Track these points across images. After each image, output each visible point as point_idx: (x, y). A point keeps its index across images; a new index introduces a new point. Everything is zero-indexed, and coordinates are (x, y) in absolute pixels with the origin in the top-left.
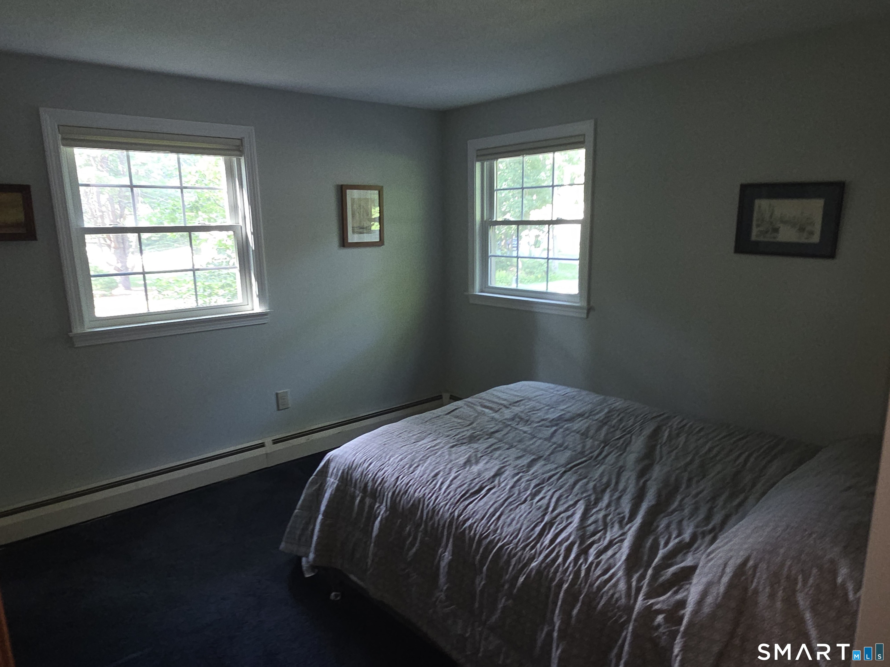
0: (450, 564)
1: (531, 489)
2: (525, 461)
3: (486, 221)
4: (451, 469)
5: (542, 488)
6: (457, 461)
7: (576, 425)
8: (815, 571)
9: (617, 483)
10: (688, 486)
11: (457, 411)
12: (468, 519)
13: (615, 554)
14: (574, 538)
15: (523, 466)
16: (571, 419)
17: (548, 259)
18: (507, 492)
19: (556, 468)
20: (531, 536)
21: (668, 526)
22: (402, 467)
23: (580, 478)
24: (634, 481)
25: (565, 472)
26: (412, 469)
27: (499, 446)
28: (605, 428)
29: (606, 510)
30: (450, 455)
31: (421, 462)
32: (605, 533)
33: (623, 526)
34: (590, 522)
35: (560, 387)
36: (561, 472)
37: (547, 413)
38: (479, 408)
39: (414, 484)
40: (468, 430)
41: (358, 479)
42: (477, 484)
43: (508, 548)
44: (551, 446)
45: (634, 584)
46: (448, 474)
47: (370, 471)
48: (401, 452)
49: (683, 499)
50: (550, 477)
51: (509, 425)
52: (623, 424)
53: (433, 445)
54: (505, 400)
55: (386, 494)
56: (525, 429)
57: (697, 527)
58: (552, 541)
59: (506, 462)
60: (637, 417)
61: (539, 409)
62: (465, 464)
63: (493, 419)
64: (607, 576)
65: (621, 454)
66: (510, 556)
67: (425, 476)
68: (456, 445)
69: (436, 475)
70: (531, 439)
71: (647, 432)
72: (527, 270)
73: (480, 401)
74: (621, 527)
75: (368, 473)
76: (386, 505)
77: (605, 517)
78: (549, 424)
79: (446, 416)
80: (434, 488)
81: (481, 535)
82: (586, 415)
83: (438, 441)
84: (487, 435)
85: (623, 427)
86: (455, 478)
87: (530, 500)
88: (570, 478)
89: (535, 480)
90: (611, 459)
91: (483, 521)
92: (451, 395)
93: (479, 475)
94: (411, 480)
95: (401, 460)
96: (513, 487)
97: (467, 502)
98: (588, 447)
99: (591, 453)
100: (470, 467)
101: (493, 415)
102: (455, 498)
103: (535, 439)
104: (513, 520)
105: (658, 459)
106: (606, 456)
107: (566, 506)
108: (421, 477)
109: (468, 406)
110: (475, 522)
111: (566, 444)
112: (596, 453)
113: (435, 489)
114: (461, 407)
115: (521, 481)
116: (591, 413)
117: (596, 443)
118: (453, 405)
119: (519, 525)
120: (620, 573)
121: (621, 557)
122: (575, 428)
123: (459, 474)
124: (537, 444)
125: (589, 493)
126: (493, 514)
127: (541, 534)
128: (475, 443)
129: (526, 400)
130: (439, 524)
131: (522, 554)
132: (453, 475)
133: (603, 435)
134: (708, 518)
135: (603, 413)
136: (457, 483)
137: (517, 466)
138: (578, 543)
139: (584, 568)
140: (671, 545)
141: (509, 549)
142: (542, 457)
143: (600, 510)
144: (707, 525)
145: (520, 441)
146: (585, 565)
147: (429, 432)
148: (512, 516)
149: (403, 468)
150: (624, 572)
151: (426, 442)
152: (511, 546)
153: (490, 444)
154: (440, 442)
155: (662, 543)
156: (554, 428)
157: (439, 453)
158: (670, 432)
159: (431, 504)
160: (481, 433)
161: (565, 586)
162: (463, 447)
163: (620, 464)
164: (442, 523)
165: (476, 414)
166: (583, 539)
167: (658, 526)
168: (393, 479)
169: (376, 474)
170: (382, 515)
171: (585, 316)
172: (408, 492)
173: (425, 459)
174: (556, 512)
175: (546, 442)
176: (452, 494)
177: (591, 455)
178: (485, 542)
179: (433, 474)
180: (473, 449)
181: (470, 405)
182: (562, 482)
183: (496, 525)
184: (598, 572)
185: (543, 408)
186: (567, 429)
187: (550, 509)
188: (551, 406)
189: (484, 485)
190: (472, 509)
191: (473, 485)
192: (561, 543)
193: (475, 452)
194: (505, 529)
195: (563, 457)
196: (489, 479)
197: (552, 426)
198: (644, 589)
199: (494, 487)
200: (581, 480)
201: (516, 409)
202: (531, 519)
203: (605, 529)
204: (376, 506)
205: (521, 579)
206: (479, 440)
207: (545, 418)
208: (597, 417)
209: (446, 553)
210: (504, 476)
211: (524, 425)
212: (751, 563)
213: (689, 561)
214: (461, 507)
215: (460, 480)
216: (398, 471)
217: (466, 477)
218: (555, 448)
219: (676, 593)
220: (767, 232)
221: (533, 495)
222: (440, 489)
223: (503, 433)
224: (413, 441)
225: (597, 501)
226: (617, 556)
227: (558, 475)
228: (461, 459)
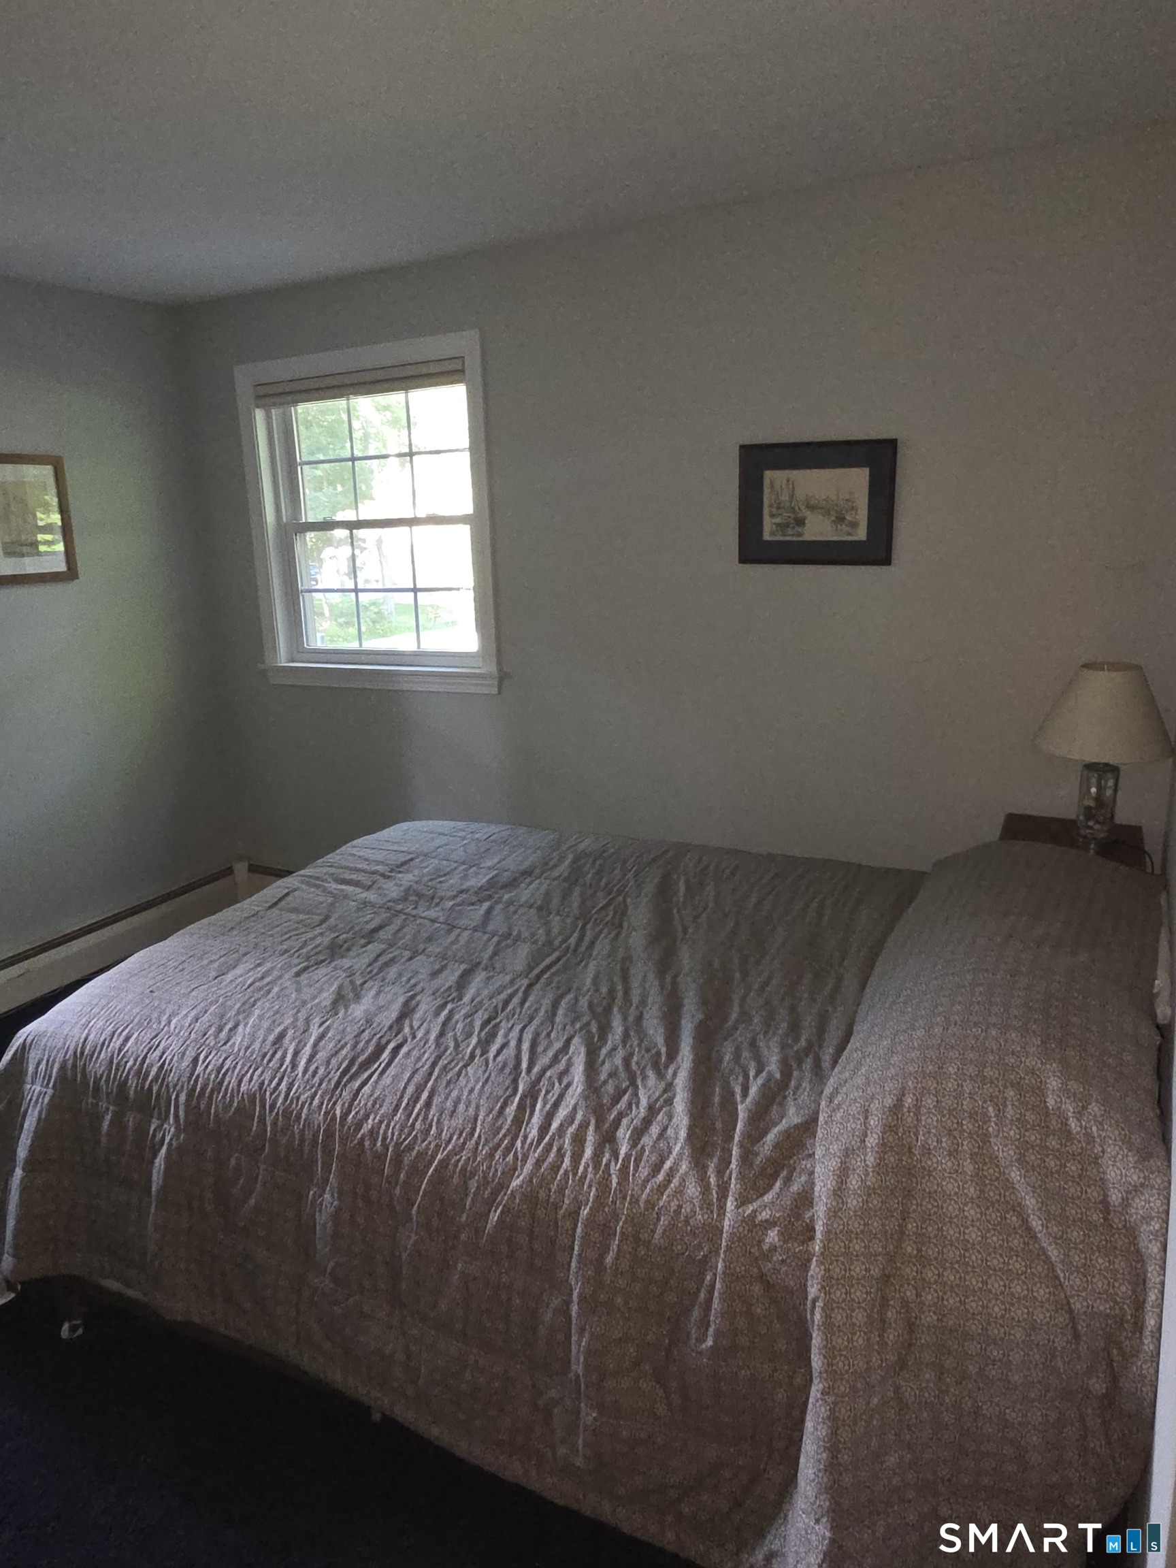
0: (336, 1216)
1: (477, 1030)
2: (450, 978)
3: (286, 525)
4: (308, 1021)
5: (497, 1026)
6: (317, 1001)
7: (526, 892)
8: (1011, 1093)
9: (627, 991)
10: (745, 974)
11: (289, 898)
12: (367, 1117)
13: (665, 1129)
14: (584, 1116)
15: (450, 987)
16: (513, 884)
17: (415, 590)
18: (433, 1047)
19: (512, 982)
20: (500, 1128)
21: (737, 1057)
22: (202, 1034)
23: (560, 992)
24: (656, 983)
25: (530, 986)
26: (223, 1035)
27: (391, 956)
28: (577, 891)
29: (624, 1047)
30: (298, 990)
31: (241, 1017)
32: (636, 1094)
33: (663, 1071)
34: (603, 1077)
35: (474, 826)
36: (523, 988)
37: (465, 878)
38: (333, 886)
39: (235, 1067)
40: (321, 934)
41: (102, 1076)
42: (368, 1042)
43: (459, 1161)
44: (489, 940)
45: (713, 1180)
46: (305, 1032)
47: (130, 1053)
48: (191, 1002)
49: (743, 999)
50: (506, 1003)
51: (400, 912)
52: (604, 881)
53: (259, 975)
54: (378, 863)
55: (173, 1097)
56: (432, 913)
57: (783, 1047)
58: (544, 1129)
59: (415, 985)
60: (625, 862)
61: (448, 873)
62: (335, 1003)
63: (366, 903)
64: (661, 1177)
65: (617, 936)
66: (466, 1176)
67: (257, 1045)
68: (305, 969)
69: (281, 1036)
70: (449, 932)
71: (649, 888)
72: (342, 620)
73: (333, 870)
74: (660, 1075)
75: (125, 1060)
76: (177, 1116)
77: (627, 1061)
78: (474, 899)
79: (269, 912)
80: (282, 1065)
81: (398, 1145)
82: (537, 871)
83: (268, 965)
84: (363, 937)
85: (607, 885)
86: (322, 1037)
87: (481, 1056)
88: (543, 997)
89: (480, 1012)
90: (602, 947)
91: (396, 1118)
92: (250, 865)
93: (369, 1022)
94: (226, 1059)
95: (197, 1019)
96: (442, 1034)
97: (357, 1084)
98: (555, 931)
99: (565, 941)
100: (346, 1007)
101: (364, 895)
102: (330, 1080)
103: (457, 932)
104: (457, 1102)
105: (680, 935)
106: (592, 943)
107: (551, 1053)
108: (247, 1048)
109: (308, 884)
110: (381, 1122)
111: (515, 933)
112: (573, 940)
113: (284, 1067)
114: (295, 890)
115: (453, 1021)
116: (546, 866)
117: (569, 921)
118: (279, 887)
119: (471, 1111)
120: (684, 1166)
121: (677, 1133)
122: (523, 900)
123: (328, 1028)
124: (462, 940)
125: (585, 1019)
126: (415, 1099)
127: (518, 1121)
128: (342, 957)
129: (421, 858)
130: (302, 1140)
131: (489, 1167)
132: (315, 1032)
133: (576, 904)
134: (794, 1028)
135: (567, 863)
136: (328, 1046)
137: (438, 990)
138: (593, 1122)
139: (615, 1169)
140: (753, 1090)
141: (462, 1162)
142: (479, 963)
143: (614, 1049)
144: (797, 1040)
145: (429, 939)
146: (616, 1165)
147: (242, 950)
148: (454, 1094)
149: (205, 1034)
150: (690, 1163)
151: (242, 973)
152: (465, 1155)
153: (372, 956)
154: (272, 968)
155: (738, 1090)
156: (486, 905)
157: (276, 989)
158: (687, 881)
159: (280, 1100)
160: (350, 935)
161: (585, 1212)
162: (322, 971)
163: (621, 954)
164: (309, 1135)
165: (330, 900)
166: (599, 1112)
167: (720, 1060)
168: (185, 1064)
169: (145, 1057)
170: (170, 1144)
171: (495, 691)
172: (225, 1083)
173: (246, 1010)
174: (536, 1070)
175: (478, 934)
176: (321, 1071)
177: (564, 946)
178: (408, 1159)
179: (271, 1038)
180: (344, 971)
181: (314, 881)
182: (529, 1008)
183: (425, 1118)
184: (644, 1172)
185: (456, 868)
186: (510, 902)
187: (524, 1065)
188: (472, 863)
189: (384, 1041)
190: (371, 1096)
191: (361, 1045)
192: (561, 1131)
193: (350, 976)
194: (446, 1123)
195: (519, 958)
196: (391, 1028)
197: (481, 901)
198: (734, 1186)
199: (405, 1041)
200: (561, 997)
201: (407, 878)
202: (491, 1093)
203: (633, 1084)
204: (152, 1128)
205: (494, 1217)
206: (348, 949)
207: (464, 887)
208: (556, 873)
209: (327, 1196)
210: (418, 1015)
211: (429, 908)
212: (909, 1100)
213: (792, 1116)
214: (347, 1095)
215: (331, 1039)
216: (192, 1045)
217: (344, 1030)
218: (498, 943)
219: (788, 1181)
220: (787, 525)
221: (485, 1044)
222: (294, 1066)
223: (393, 927)
224: (213, 974)
225: (604, 1030)
226: (670, 1132)
227: (520, 994)
228: (325, 995)
